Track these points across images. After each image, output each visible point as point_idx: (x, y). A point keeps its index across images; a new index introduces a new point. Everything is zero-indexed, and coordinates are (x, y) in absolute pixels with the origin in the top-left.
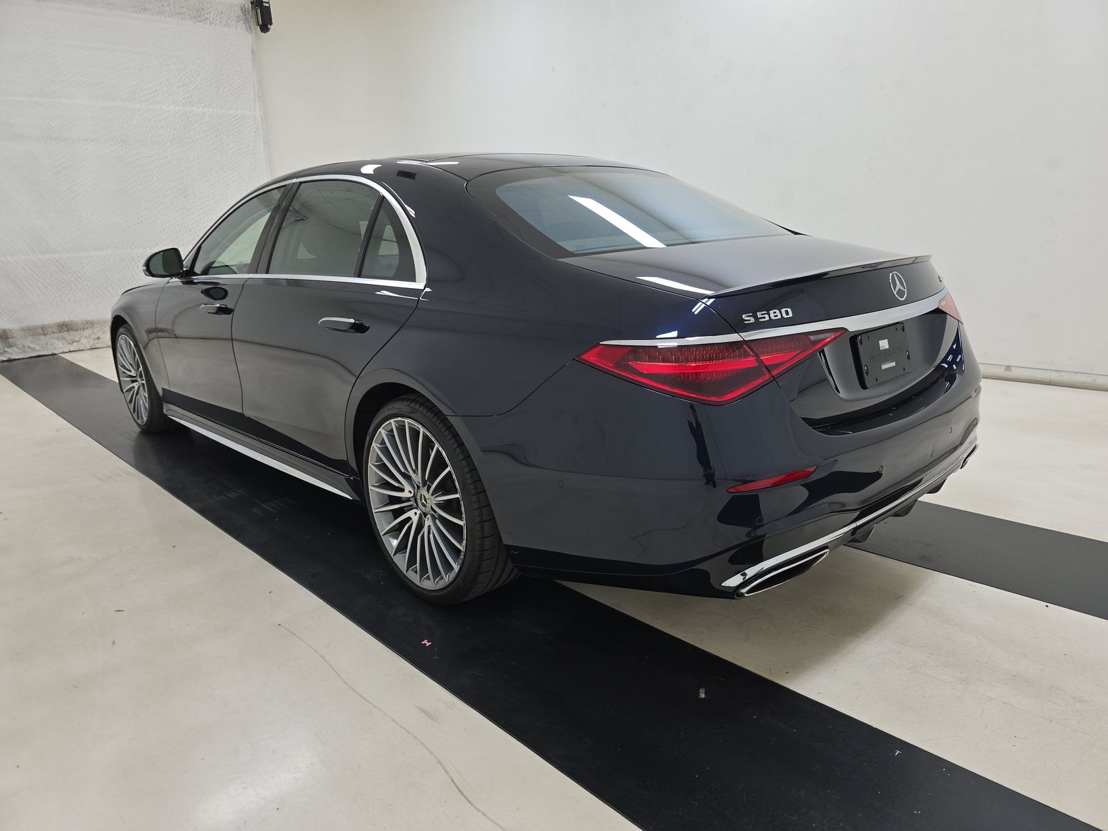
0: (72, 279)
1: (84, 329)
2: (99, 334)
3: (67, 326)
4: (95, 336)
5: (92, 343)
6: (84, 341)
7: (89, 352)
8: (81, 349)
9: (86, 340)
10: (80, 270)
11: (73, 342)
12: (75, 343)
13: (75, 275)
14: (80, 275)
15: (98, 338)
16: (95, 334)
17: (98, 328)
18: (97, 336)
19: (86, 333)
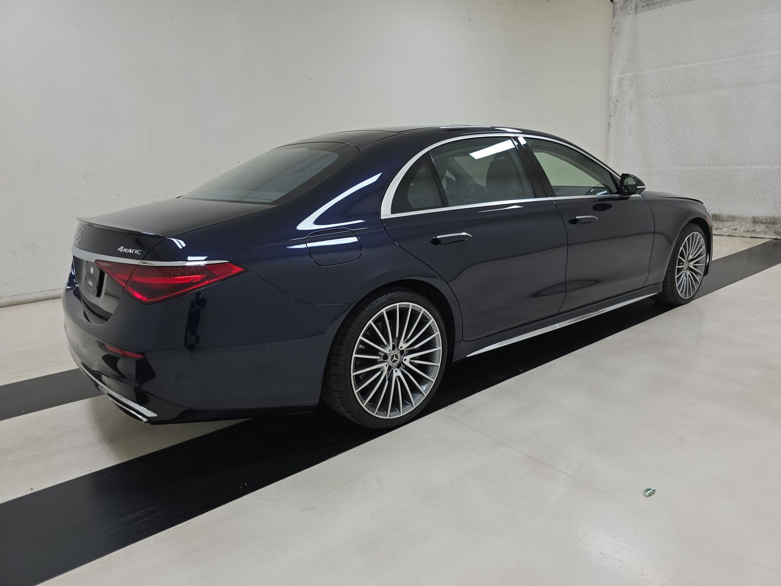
0: (729, 185)
1: (727, 221)
2: (737, 227)
3: (716, 217)
4: (733, 228)
5: (730, 232)
6: (725, 229)
7: (727, 237)
8: (722, 234)
9: (726, 229)
10: (736, 180)
11: (717, 229)
12: (719, 230)
13: (731, 182)
14: (735, 182)
15: (736, 229)
16: (734, 226)
17: (737, 222)
18: (735, 227)
19: (728, 224)
